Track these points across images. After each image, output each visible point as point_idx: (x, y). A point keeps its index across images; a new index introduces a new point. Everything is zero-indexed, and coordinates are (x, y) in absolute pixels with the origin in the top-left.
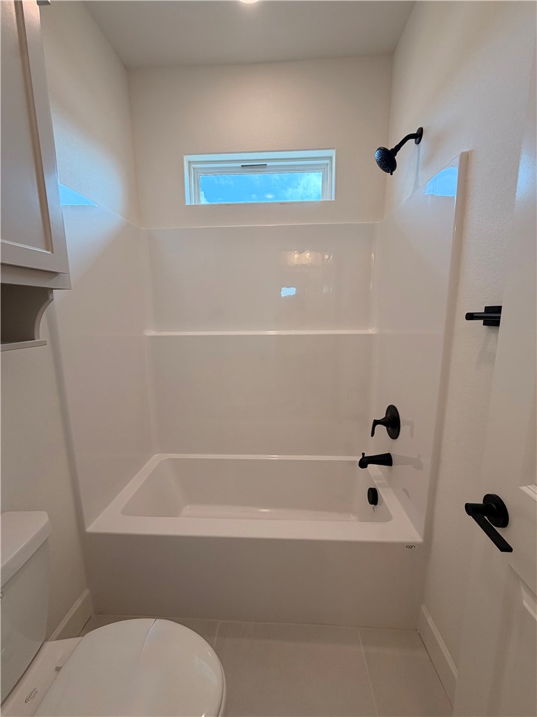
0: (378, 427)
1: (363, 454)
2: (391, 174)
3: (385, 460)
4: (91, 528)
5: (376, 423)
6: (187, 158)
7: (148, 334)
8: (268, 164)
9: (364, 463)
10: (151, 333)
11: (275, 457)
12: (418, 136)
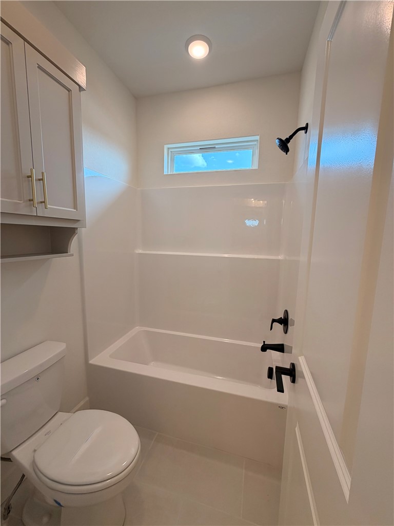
0: (275, 324)
1: (264, 342)
2: (287, 154)
3: (280, 348)
4: (93, 361)
5: (274, 321)
6: (166, 147)
7: (137, 252)
8: (216, 146)
9: (265, 348)
10: (140, 251)
11: (226, 340)
12: (305, 129)
